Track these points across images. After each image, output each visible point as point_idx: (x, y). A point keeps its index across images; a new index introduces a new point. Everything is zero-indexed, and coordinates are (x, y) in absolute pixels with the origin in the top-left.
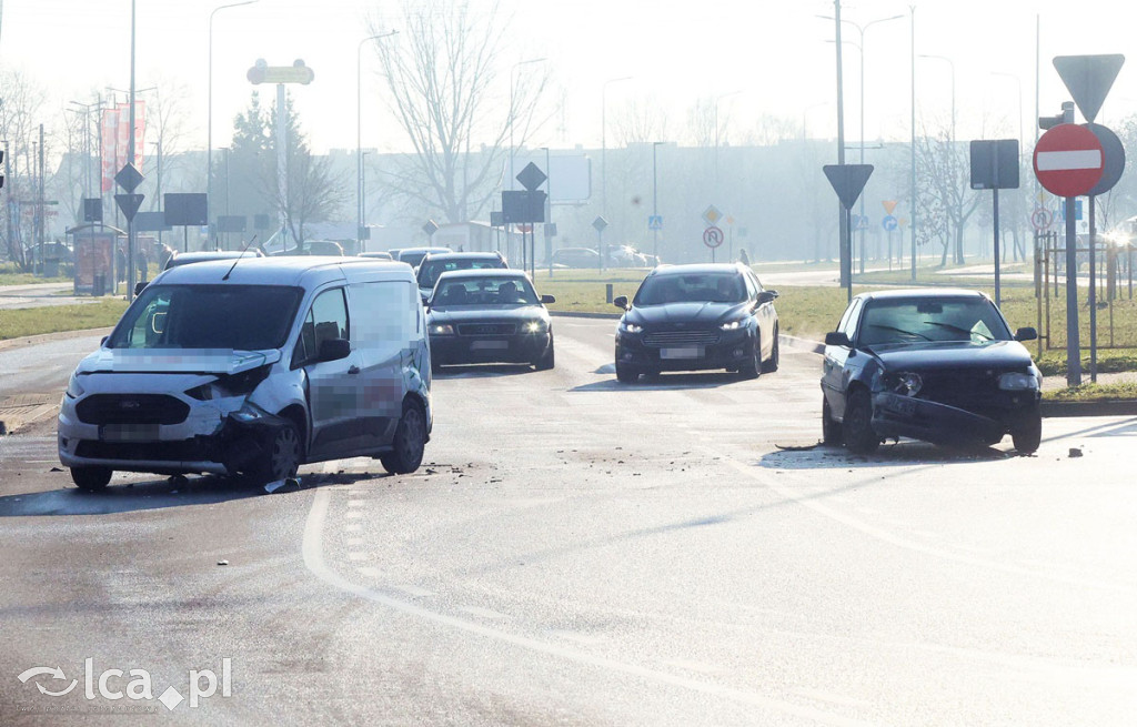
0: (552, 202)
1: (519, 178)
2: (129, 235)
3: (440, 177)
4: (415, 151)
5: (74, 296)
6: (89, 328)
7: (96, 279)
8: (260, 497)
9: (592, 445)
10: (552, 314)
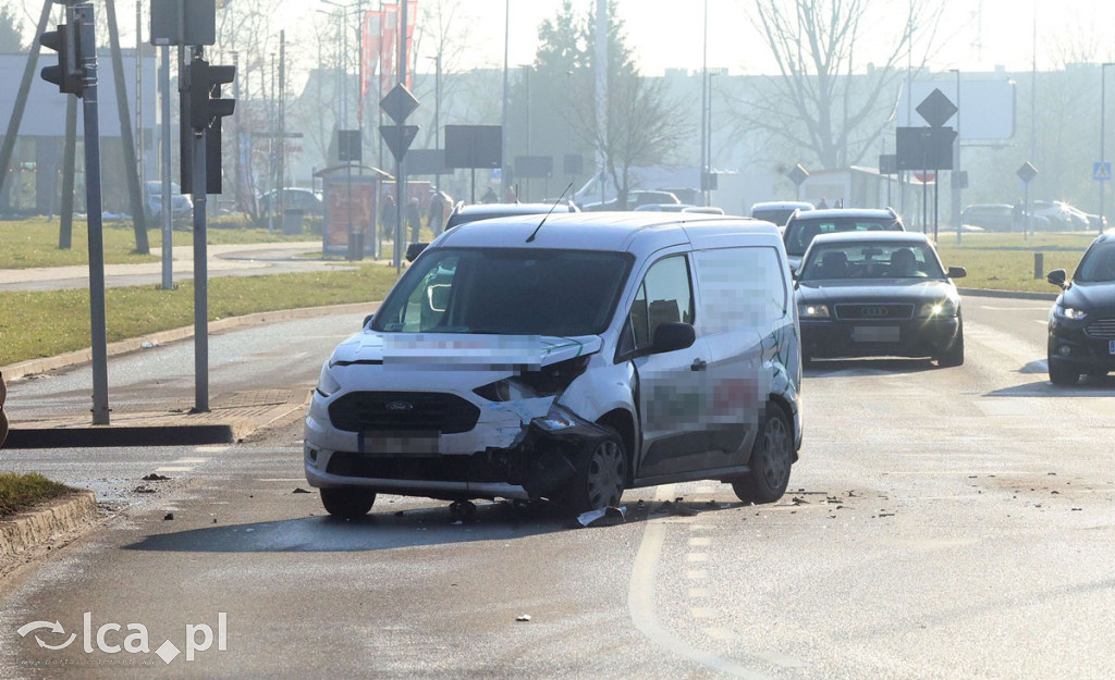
0: (962, 143)
1: (918, 109)
2: (398, 180)
3: (812, 109)
4: (781, 73)
5: (323, 259)
6: (343, 303)
7: (352, 237)
8: (571, 531)
9: (1016, 469)
10: (961, 292)
